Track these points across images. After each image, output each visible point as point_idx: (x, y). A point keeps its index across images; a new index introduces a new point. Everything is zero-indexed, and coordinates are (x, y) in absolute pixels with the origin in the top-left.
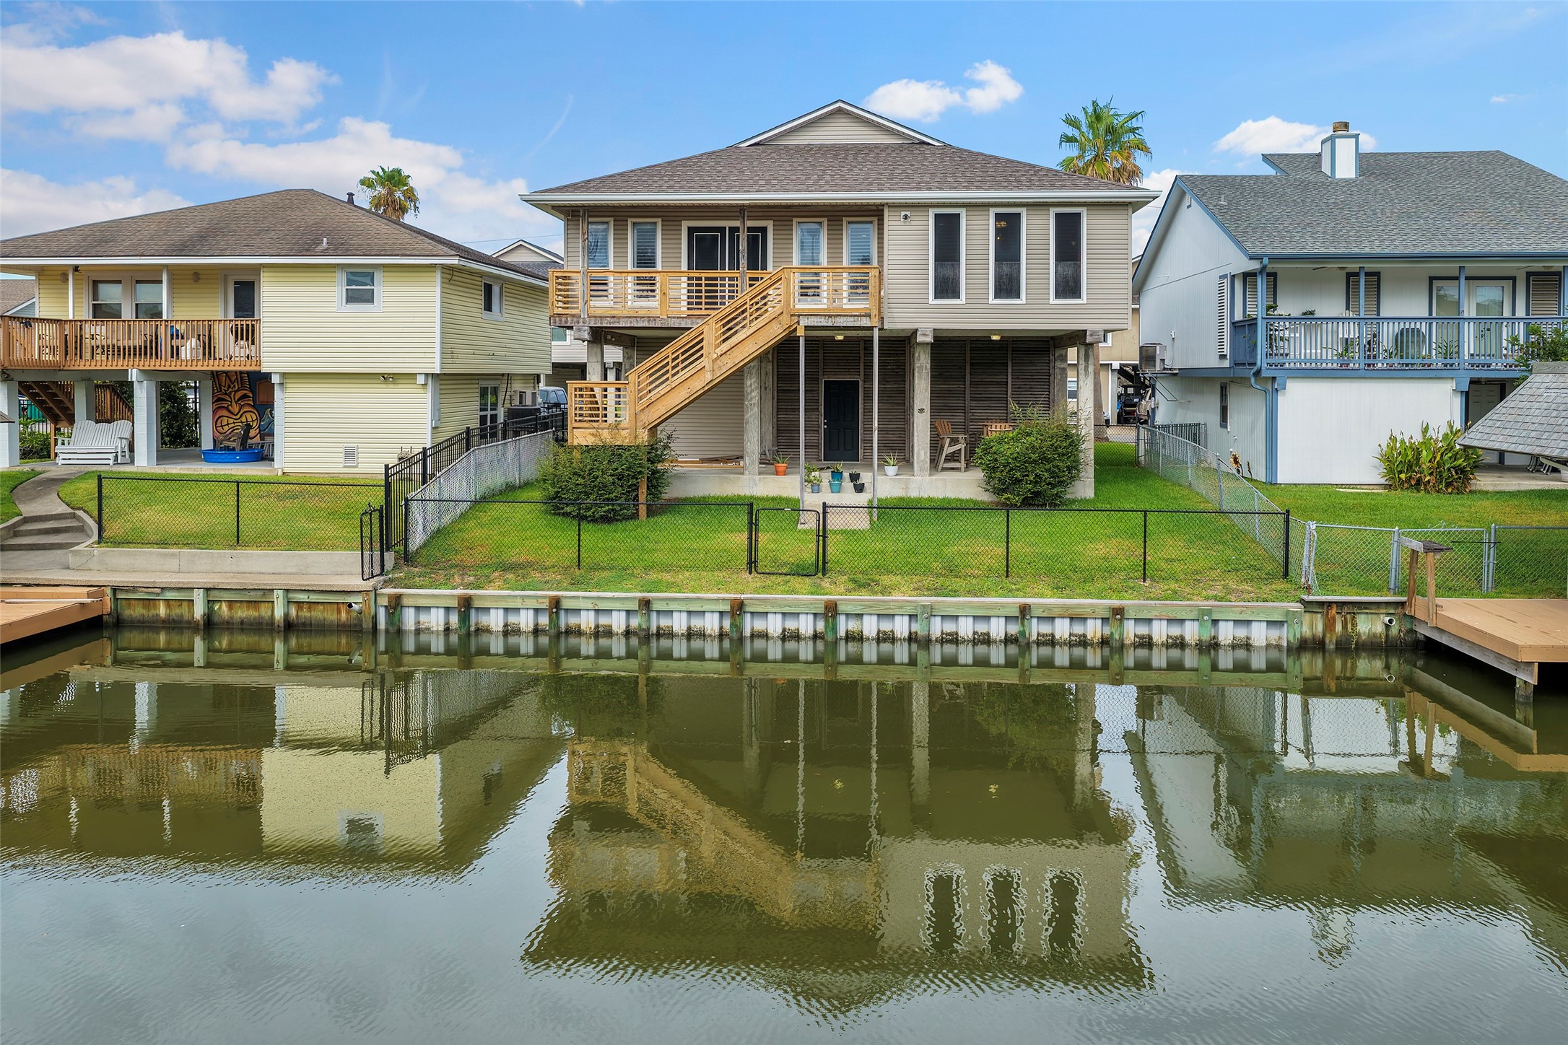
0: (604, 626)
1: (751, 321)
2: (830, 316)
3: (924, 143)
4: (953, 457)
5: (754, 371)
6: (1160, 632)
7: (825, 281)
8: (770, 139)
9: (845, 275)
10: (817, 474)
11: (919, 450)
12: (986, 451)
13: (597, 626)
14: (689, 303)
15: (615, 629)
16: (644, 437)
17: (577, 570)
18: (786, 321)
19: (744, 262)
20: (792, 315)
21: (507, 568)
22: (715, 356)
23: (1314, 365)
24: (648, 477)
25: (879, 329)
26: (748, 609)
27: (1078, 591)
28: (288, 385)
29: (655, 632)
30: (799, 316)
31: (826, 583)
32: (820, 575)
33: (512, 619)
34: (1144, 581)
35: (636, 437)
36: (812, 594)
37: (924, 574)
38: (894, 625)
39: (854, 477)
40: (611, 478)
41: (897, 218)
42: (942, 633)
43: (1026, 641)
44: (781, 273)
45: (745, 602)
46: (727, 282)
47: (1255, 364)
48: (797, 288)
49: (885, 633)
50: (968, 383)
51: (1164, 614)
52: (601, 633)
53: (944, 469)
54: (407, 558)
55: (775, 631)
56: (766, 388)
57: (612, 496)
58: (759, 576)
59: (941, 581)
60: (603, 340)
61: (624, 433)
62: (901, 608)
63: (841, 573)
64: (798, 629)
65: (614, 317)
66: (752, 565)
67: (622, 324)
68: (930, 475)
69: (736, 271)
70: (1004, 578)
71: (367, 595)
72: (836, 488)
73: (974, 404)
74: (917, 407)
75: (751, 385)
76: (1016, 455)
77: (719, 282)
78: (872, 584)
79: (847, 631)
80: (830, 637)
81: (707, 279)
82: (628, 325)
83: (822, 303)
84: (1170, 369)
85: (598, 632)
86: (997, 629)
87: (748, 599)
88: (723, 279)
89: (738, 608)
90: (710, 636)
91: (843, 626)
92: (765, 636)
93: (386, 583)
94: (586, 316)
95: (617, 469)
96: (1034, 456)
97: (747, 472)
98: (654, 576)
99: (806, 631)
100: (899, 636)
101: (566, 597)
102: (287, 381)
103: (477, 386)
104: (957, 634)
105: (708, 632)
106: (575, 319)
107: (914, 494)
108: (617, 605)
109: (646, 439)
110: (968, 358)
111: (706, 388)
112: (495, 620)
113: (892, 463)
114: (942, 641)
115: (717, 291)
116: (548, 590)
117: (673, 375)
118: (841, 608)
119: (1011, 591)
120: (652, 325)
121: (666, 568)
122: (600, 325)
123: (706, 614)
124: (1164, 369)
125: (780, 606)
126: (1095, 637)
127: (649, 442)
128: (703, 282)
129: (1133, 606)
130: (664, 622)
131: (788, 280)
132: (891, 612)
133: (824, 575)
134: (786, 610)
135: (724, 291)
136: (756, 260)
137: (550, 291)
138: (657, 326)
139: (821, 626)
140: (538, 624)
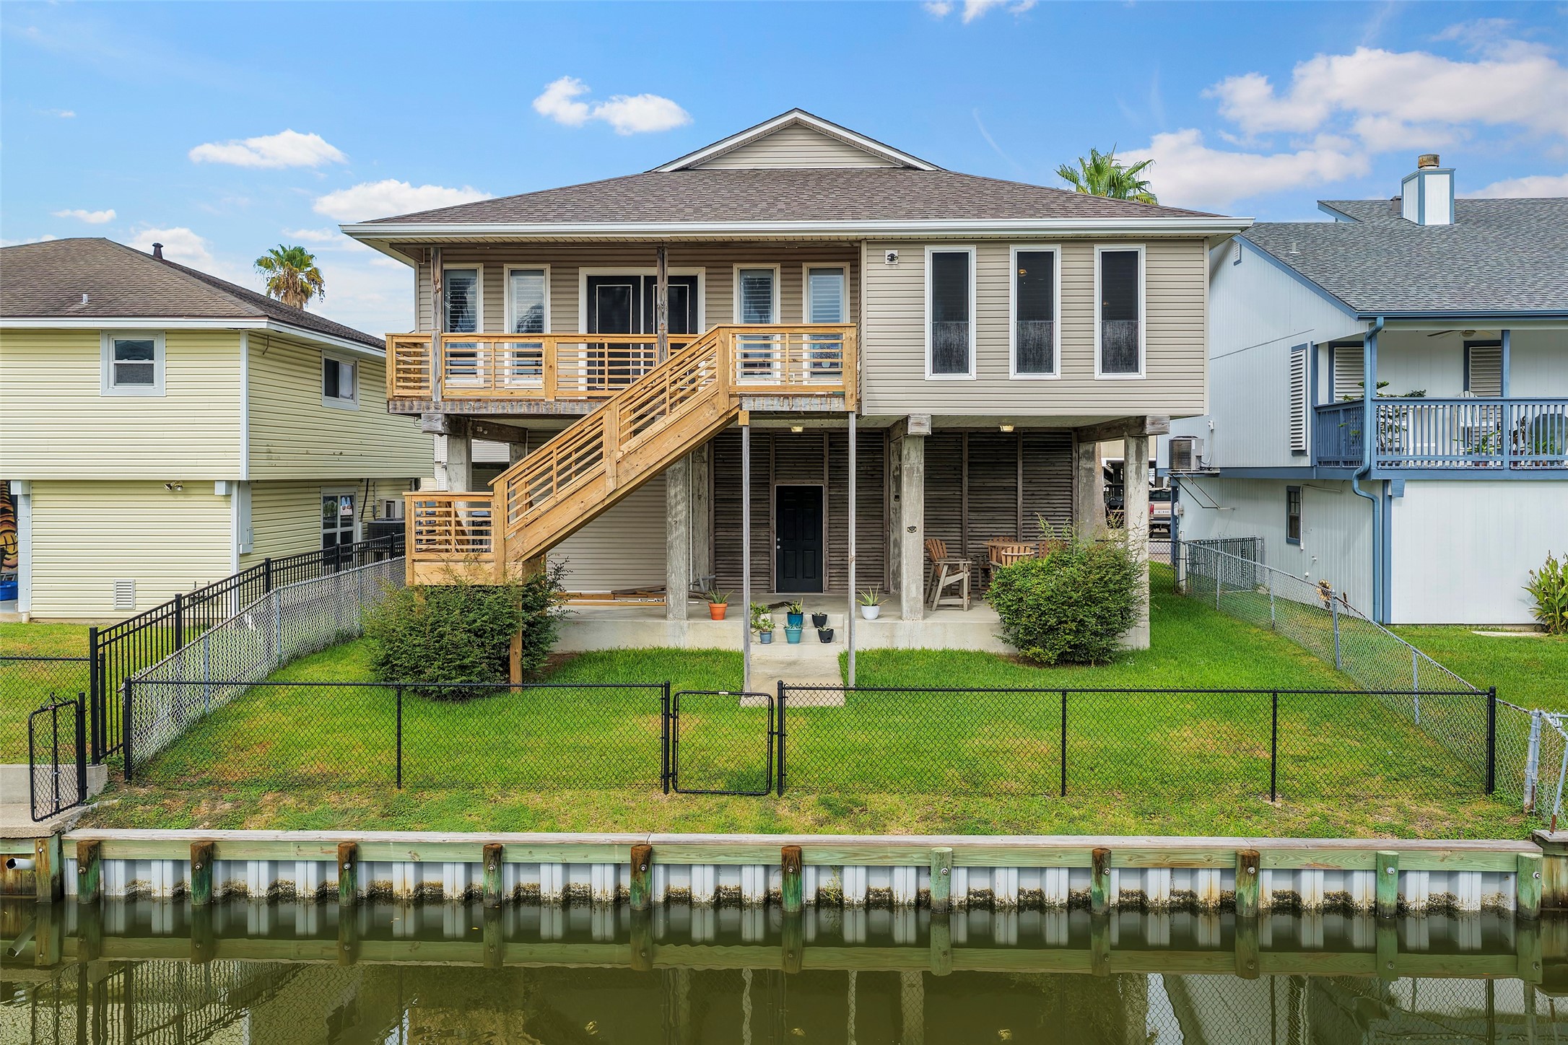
0: (432, 886)
1: (672, 406)
2: (786, 397)
3: (909, 167)
4: (953, 591)
5: (680, 476)
6: (1313, 889)
7: (778, 347)
8: (703, 161)
9: (805, 337)
10: (768, 616)
11: (909, 584)
12: (1007, 586)
13: (420, 887)
14: (589, 381)
15: (448, 892)
16: (516, 573)
17: (395, 789)
18: (723, 404)
19: (663, 322)
20: (731, 396)
21: (288, 785)
22: (620, 455)
23: (1440, 463)
24: (524, 632)
25: (857, 417)
26: (659, 859)
27: (1176, 819)
28: (37, 498)
29: (511, 896)
30: (741, 396)
31: (783, 809)
32: (774, 793)
33: (284, 876)
34: (1273, 800)
35: (505, 574)
36: (763, 830)
37: (935, 791)
38: (892, 881)
39: (819, 621)
40: (465, 636)
41: (880, 259)
42: (969, 893)
43: (1104, 909)
44: (715, 334)
45: (656, 848)
46: (642, 350)
47: (1361, 462)
48: (738, 356)
49: (878, 893)
50: (965, 488)
51: (1320, 861)
52: (426, 898)
53: (940, 607)
54: (131, 772)
55: (703, 893)
56: (699, 497)
57: (466, 661)
58: (680, 796)
59: (960, 804)
60: (470, 433)
61: (487, 567)
62: (903, 855)
63: (810, 791)
64: (740, 889)
65: (479, 400)
66: (669, 778)
67: (492, 410)
68: (925, 617)
69: (654, 335)
70: (1058, 796)
71: (43, 843)
72: (794, 637)
73: (974, 516)
74: (906, 524)
75: (676, 496)
76: (1049, 593)
77: (631, 351)
78: (856, 810)
79: (818, 891)
80: (791, 905)
81: (611, 346)
82: (500, 412)
83: (774, 380)
84: (1209, 469)
85: (422, 895)
86: (1057, 887)
87: (659, 843)
88: (637, 346)
89: (644, 859)
90: (600, 902)
91: (812, 884)
92: (685, 899)
93: (84, 819)
94: (440, 399)
95: (475, 621)
96: (1075, 596)
97: (671, 615)
98: (516, 798)
99: (753, 893)
100: (901, 900)
101: (368, 843)
102: (35, 491)
103: (318, 495)
104: (991, 894)
105: (597, 895)
106: (424, 404)
107: (902, 644)
108: (450, 855)
109: (519, 575)
110: (965, 456)
111: (607, 502)
112: (255, 880)
113: (871, 602)
114: (970, 906)
115: (627, 363)
116: (344, 827)
117: (559, 485)
118: (809, 857)
119: (1072, 820)
120: (534, 411)
121: (536, 783)
122: (459, 412)
123: (594, 868)
124: (1201, 468)
125: (711, 855)
126: (1210, 897)
127: (524, 580)
128: (606, 350)
129: (1273, 849)
130: (527, 879)
131: (725, 344)
132: (888, 862)
133: (780, 794)
134: (721, 860)
135: (639, 363)
136: (682, 319)
137: (389, 363)
138: (540, 412)
139: (776, 883)
140: (325, 884)
